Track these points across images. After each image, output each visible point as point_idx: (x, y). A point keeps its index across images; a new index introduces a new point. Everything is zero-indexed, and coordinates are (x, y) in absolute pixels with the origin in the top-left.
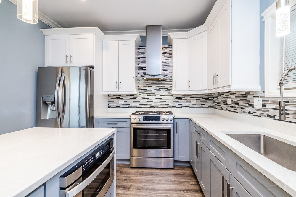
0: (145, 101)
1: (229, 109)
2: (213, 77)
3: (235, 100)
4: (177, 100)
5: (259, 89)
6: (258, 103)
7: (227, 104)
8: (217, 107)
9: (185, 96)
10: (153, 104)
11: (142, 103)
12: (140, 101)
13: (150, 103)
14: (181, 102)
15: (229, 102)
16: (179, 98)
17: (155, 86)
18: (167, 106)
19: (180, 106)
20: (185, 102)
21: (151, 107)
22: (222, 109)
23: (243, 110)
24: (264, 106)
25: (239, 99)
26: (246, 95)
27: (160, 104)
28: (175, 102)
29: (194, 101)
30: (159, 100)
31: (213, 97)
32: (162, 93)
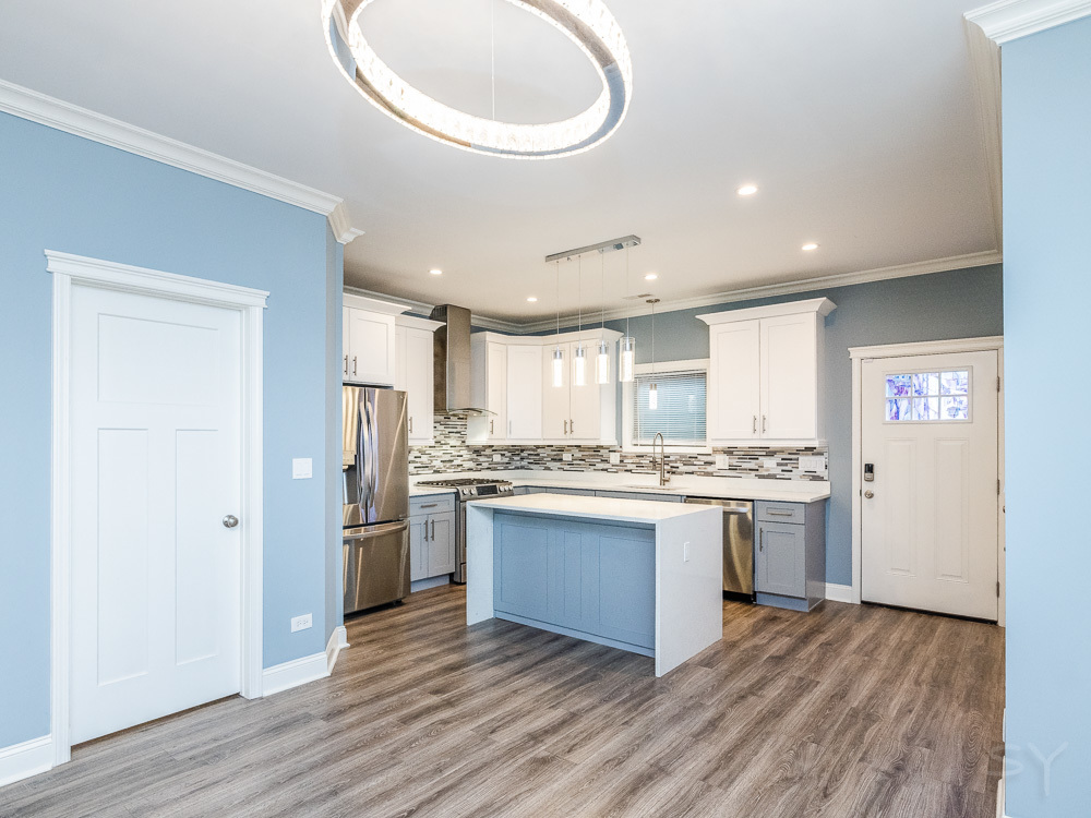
0: (425, 459)
1: (567, 467)
2: (566, 423)
3: (579, 455)
4: (474, 456)
5: (614, 442)
6: (614, 458)
7: (561, 460)
8: (532, 466)
9: (486, 447)
10: (437, 464)
11: (419, 465)
12: (417, 460)
13: (434, 463)
14: (481, 459)
15: (567, 457)
16: (477, 451)
17: (442, 427)
18: (459, 469)
19: (479, 467)
20: (486, 459)
21: (436, 472)
22: (548, 469)
23: (592, 467)
24: (621, 461)
25: (585, 453)
26: (597, 449)
27: (448, 465)
28: (471, 460)
29: (497, 458)
30: (447, 458)
31: (522, 451)
32: (453, 443)
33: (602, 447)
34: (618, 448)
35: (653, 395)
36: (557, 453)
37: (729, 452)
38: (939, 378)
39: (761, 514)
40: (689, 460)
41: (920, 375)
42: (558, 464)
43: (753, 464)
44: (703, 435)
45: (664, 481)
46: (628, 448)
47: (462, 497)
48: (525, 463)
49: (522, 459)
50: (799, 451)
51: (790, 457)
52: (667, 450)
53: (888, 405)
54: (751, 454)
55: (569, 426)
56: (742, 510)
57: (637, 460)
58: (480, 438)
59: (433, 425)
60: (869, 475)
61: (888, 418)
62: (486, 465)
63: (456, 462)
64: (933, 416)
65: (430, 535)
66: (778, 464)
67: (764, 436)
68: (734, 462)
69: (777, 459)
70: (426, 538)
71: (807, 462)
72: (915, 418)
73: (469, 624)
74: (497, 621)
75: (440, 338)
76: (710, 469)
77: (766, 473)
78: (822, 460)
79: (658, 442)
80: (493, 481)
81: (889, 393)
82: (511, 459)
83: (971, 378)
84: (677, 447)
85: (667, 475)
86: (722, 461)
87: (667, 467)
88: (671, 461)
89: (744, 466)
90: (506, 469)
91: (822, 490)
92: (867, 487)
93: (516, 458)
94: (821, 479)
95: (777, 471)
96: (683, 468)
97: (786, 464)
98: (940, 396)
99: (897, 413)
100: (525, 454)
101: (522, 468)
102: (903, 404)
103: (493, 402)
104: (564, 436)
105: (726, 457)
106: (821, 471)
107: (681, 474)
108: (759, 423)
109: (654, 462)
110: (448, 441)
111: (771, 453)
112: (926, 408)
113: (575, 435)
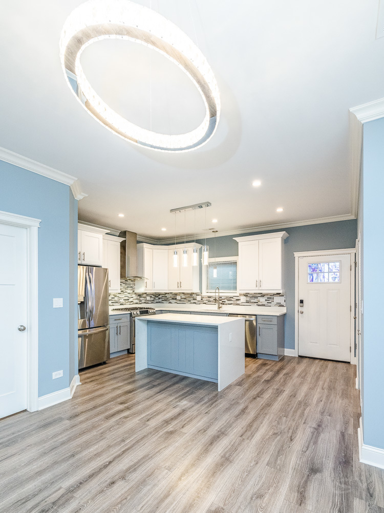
0: (116, 299)
1: (178, 302)
2: (178, 283)
3: (183, 297)
4: (138, 297)
5: (199, 291)
6: (199, 298)
7: (176, 299)
8: (163, 302)
9: (144, 294)
10: (122, 301)
11: (114, 301)
12: (113, 299)
13: (120, 301)
14: (142, 299)
15: (178, 297)
16: (140, 295)
17: (124, 285)
18: (132, 303)
19: (141, 302)
20: (143, 299)
21: (121, 304)
22: (170, 303)
23: (189, 302)
24: (202, 299)
25: (186, 296)
26: (191, 294)
27: (127, 301)
29: (148, 298)
30: (126, 298)
31: (159, 295)
32: (129, 291)
33: (193, 293)
34: (200, 294)
35: (215, 271)
36: (174, 296)
37: (246, 295)
38: (329, 265)
39: (259, 321)
40: (230, 299)
41: (321, 264)
42: (175, 301)
43: (256, 300)
44: (235, 288)
45: (219, 308)
46: (204, 294)
47: (133, 315)
48: (160, 300)
49: (159, 298)
50: (274, 295)
51: (270, 297)
52: (221, 295)
53: (309, 276)
54: (255, 296)
55: (179, 285)
56: (251, 319)
57: (208, 299)
58: (141, 290)
59: (120, 284)
60: (301, 304)
61: (309, 281)
62: (143, 301)
63: (130, 300)
64: (326, 281)
65: (118, 332)
66: (266, 300)
67: (261, 288)
68: (248, 299)
69: (266, 298)
70: (117, 334)
71: (277, 299)
72: (319, 281)
73: (136, 371)
74: (149, 370)
75: (123, 246)
76: (238, 302)
77: (261, 304)
78: (283, 298)
79: (217, 291)
80: (147, 308)
81: (309, 271)
82: (155, 299)
83: (341, 266)
84: (225, 293)
85: (221, 305)
86: (243, 299)
87: (220, 302)
88: (223, 299)
89: (252, 301)
90: (152, 303)
91: (283, 310)
92: (301, 309)
93: (156, 298)
94: (283, 306)
95: (265, 303)
96: (227, 302)
97: (269, 300)
98: (329, 272)
99: (312, 279)
100: (161, 296)
101: (159, 302)
102: (315, 275)
103: (147, 273)
104: (178, 289)
105: (245, 297)
106: (283, 303)
107: (226, 304)
108: (259, 283)
109: (215, 300)
110: (127, 291)
111: (263, 296)
112: (324, 277)
113: (182, 288)
